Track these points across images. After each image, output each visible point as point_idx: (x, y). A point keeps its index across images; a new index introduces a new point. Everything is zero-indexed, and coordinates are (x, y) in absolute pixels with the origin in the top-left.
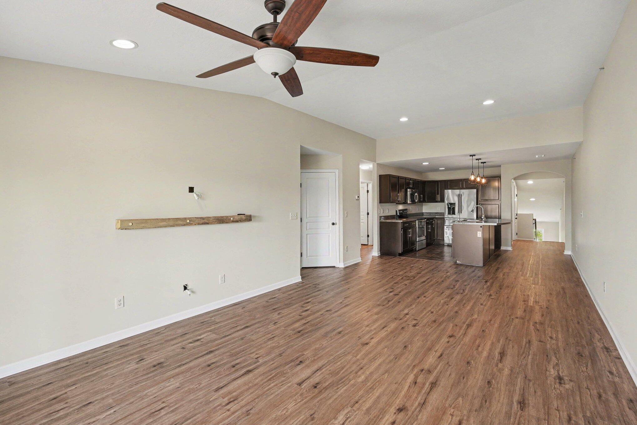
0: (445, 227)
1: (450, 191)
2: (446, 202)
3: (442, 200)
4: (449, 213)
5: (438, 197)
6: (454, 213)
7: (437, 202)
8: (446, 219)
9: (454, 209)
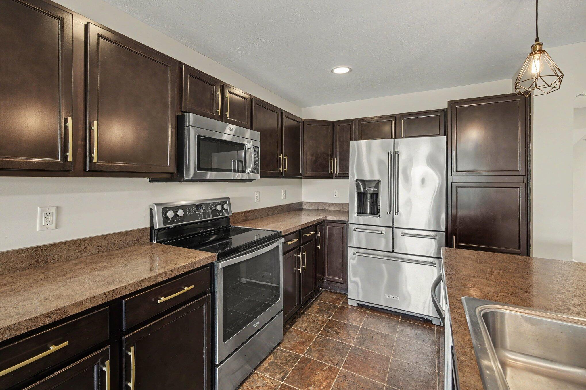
0: (351, 252)
1: (363, 143)
2: (354, 175)
3: (344, 174)
4: (361, 211)
5: (335, 165)
6: (375, 211)
7: (331, 177)
8: (352, 227)
9: (375, 197)
